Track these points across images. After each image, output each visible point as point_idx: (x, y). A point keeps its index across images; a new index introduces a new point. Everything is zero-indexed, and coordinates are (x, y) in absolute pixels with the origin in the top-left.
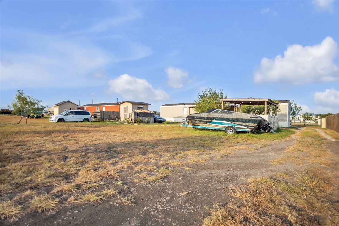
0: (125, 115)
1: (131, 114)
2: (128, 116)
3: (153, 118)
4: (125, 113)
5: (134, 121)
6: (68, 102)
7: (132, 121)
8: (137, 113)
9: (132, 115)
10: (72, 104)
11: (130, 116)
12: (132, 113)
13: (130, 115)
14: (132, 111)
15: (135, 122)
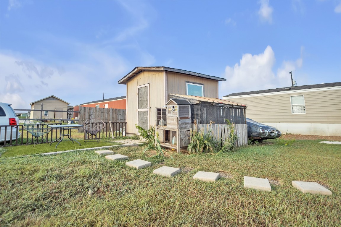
0: (142, 116)
1: (165, 110)
2: (152, 120)
3: (245, 126)
4: (139, 110)
5: (181, 140)
6: (52, 98)
7: (167, 139)
8: (192, 106)
9: (168, 115)
10: (59, 101)
11: (159, 118)
12: (169, 108)
13: (161, 114)
14: (169, 97)
15: (184, 148)
